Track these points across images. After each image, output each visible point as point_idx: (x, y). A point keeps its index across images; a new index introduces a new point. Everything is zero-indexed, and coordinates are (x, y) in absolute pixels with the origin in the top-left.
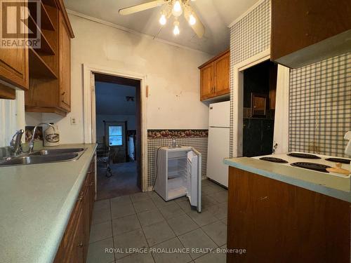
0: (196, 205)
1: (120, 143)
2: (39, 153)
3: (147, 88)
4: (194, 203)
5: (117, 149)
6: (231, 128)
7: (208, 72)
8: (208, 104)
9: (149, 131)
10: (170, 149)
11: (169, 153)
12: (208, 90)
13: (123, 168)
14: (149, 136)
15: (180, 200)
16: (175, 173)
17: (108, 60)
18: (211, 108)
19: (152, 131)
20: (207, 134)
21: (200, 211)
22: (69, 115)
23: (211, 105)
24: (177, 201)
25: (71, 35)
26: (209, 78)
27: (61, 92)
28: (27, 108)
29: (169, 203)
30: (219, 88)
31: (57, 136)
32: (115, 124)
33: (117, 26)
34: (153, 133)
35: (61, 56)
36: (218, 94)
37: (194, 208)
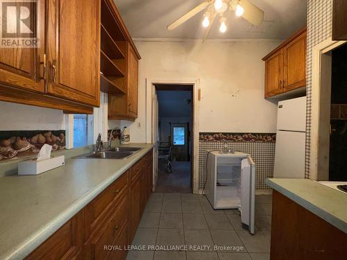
0: (248, 224)
1: (182, 142)
2: (114, 150)
3: (199, 91)
4: (245, 220)
5: (180, 148)
6: (307, 132)
7: (276, 62)
8: (276, 101)
9: (200, 134)
10: (220, 155)
11: (219, 158)
12: (275, 84)
13: (182, 166)
14: (200, 139)
15: (231, 212)
16: (229, 180)
17: (165, 71)
18: (281, 107)
19: (204, 134)
20: (275, 139)
21: (252, 231)
22: (136, 120)
23: (280, 103)
24: (227, 212)
25: (138, 57)
26: (277, 70)
27: (128, 104)
28: (109, 117)
29: (217, 212)
30: (291, 81)
31: (128, 136)
32: (179, 125)
33: (173, 40)
34: (205, 136)
35: (129, 76)
36: (289, 88)
37: (246, 227)
